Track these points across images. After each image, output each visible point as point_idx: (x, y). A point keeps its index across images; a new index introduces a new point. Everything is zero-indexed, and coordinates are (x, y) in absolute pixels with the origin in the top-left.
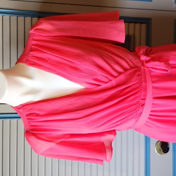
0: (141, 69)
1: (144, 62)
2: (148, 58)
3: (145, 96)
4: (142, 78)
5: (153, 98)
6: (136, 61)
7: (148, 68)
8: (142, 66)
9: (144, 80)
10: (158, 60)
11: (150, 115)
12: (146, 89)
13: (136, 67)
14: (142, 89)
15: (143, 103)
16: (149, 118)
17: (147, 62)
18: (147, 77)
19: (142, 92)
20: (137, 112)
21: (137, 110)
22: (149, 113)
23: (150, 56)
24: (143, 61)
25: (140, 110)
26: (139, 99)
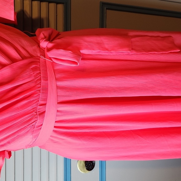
0: (39, 60)
1: (46, 50)
2: (50, 45)
3: (46, 100)
4: (40, 73)
5: (58, 103)
6: (32, 49)
7: (50, 59)
8: (42, 56)
9: (43, 77)
10: (65, 48)
11: (55, 127)
12: (46, 90)
13: (31, 56)
14: (40, 91)
15: (42, 110)
16: (54, 131)
17: (49, 50)
18: (48, 72)
19: (41, 94)
20: (34, 124)
21: (33, 121)
22: (53, 124)
23: (53, 41)
24: (45, 48)
25: (38, 121)
26: (35, 104)
